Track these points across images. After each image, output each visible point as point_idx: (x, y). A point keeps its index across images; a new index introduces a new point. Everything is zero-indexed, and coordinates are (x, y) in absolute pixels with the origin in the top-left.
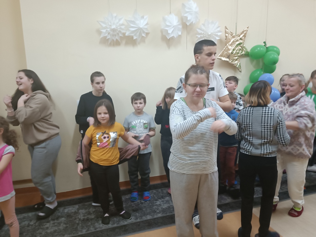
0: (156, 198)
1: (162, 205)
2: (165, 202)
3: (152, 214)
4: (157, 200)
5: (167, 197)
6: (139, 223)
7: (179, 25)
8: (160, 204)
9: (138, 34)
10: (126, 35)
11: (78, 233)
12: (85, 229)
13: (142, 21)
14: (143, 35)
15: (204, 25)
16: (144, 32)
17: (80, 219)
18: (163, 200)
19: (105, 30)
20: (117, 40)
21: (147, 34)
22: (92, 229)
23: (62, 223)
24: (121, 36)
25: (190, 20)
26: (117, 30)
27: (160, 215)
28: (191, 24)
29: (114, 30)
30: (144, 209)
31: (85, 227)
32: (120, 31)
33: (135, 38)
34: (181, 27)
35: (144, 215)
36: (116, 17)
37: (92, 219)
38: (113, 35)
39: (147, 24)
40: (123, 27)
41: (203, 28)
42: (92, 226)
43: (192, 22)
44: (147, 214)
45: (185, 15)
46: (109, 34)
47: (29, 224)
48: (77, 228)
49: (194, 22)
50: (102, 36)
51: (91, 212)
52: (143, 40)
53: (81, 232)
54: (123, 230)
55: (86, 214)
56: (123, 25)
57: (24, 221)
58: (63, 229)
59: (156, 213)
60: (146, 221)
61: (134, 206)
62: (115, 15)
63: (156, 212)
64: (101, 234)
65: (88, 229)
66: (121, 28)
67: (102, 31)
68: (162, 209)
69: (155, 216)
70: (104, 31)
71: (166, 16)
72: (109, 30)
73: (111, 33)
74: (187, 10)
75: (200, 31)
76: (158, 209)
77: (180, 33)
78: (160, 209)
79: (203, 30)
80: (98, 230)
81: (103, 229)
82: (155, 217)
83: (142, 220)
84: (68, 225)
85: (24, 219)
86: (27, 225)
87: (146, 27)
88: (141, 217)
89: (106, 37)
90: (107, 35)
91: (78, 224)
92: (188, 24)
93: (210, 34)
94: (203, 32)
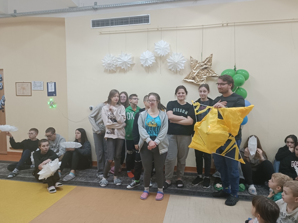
9: (124, 65)
10: (118, 66)
13: (126, 57)
20: (112, 69)
21: (132, 65)
24: (114, 67)
25: (159, 54)
26: (111, 63)
28: (161, 56)
38: (109, 67)
40: (115, 62)
41: (171, 58)
52: (130, 69)
72: (106, 64)
75: (169, 61)
87: (129, 61)
89: (106, 68)
93: (176, 62)
94: (171, 61)
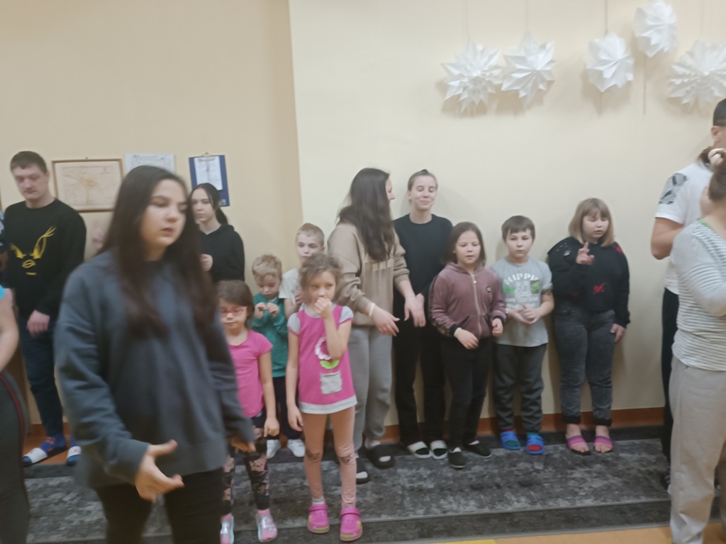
0: (569, 463)
1: (589, 480)
2: (595, 475)
3: (569, 498)
4: (573, 469)
5: (598, 463)
6: (541, 514)
7: (627, 58)
8: (582, 479)
9: (530, 85)
10: (504, 88)
11: (407, 515)
12: (422, 509)
13: (541, 56)
14: (541, 87)
15: (691, 54)
16: (543, 80)
17: (403, 488)
18: (588, 469)
19: (458, 82)
20: (481, 101)
21: (550, 83)
22: (436, 512)
23: (368, 490)
24: (490, 94)
25: (656, 46)
26: (484, 79)
27: (589, 502)
28: (660, 54)
29: (476, 81)
30: (545, 485)
31: (420, 505)
32: (490, 83)
33: (522, 94)
34: (631, 62)
35: (551, 498)
36: (482, 52)
37: (430, 491)
38: (474, 92)
39: (551, 62)
40: (496, 72)
41: (689, 61)
42: (434, 505)
43: (662, 49)
44: (558, 497)
45: (646, 34)
46: (465, 89)
47: (302, 483)
48: (401, 504)
49: (666, 50)
50: (448, 96)
51: (425, 476)
52: (539, 98)
53: (414, 514)
54: (508, 522)
55: (414, 479)
56: (496, 67)
57: (292, 478)
58: (374, 503)
59: (577, 498)
60: (557, 510)
61: (520, 474)
62: (480, 47)
63: (576, 494)
64: (458, 523)
65: (428, 509)
66: (491, 75)
67: (451, 83)
68: (591, 489)
69: (577, 502)
70: (456, 83)
71: (597, 40)
72: (466, 80)
73: (471, 86)
74: (651, 23)
75: (680, 70)
76: (581, 488)
77: (630, 77)
78: (586, 489)
79: (689, 67)
80: (449, 514)
81: (460, 513)
82: (578, 504)
83: (546, 507)
84: (382, 496)
85: (291, 473)
86: (298, 486)
87: (548, 68)
88: (543, 501)
89: (459, 96)
90: (460, 91)
91: (403, 497)
92: (650, 54)
93: (707, 73)
94: (688, 72)
